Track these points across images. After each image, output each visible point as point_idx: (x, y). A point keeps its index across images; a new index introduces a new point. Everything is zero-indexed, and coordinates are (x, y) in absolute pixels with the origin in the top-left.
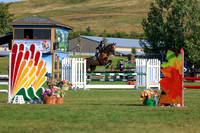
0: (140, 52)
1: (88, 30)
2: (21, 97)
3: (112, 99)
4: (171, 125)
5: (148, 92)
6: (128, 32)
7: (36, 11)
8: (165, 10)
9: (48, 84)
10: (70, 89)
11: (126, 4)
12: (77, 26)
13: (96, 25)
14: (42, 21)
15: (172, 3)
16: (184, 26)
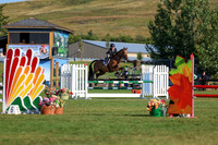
0: (146, 57)
1: (90, 33)
2: (16, 107)
3: (116, 109)
4: (180, 137)
5: (155, 101)
6: (133, 35)
7: (33, 13)
8: (173, 12)
9: (46, 93)
10: (70, 98)
11: (132, 5)
12: (78, 30)
13: (98, 28)
14: (39, 24)
15: (181, 5)
16: (195, 29)
